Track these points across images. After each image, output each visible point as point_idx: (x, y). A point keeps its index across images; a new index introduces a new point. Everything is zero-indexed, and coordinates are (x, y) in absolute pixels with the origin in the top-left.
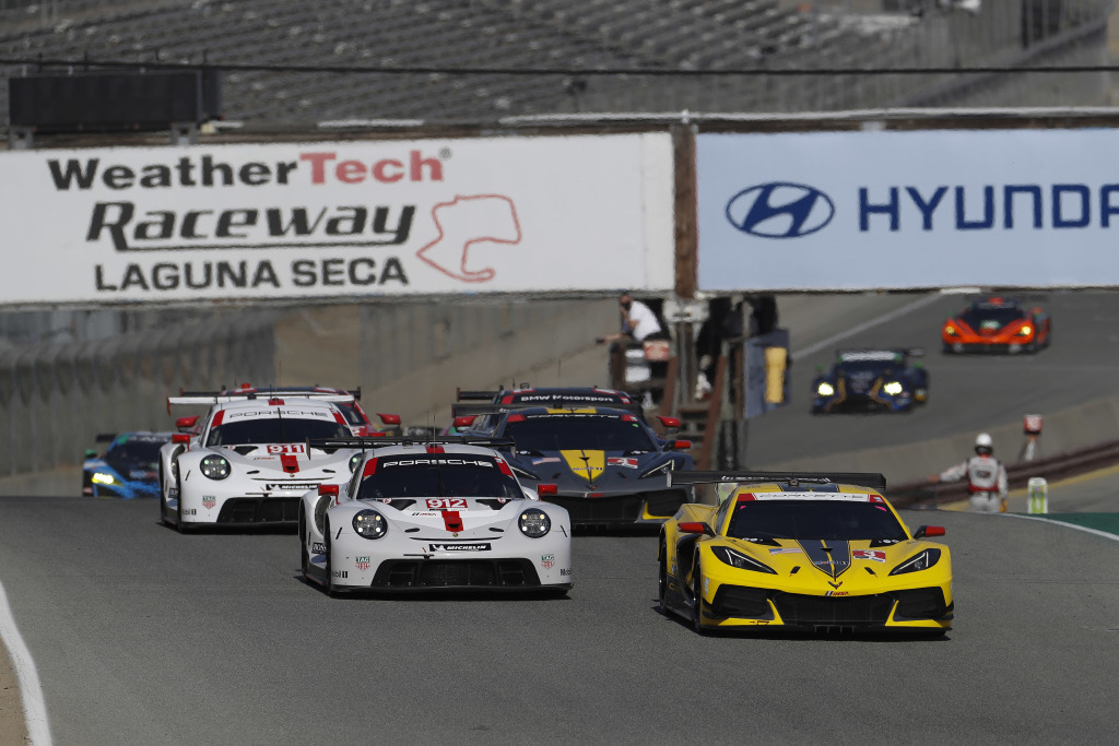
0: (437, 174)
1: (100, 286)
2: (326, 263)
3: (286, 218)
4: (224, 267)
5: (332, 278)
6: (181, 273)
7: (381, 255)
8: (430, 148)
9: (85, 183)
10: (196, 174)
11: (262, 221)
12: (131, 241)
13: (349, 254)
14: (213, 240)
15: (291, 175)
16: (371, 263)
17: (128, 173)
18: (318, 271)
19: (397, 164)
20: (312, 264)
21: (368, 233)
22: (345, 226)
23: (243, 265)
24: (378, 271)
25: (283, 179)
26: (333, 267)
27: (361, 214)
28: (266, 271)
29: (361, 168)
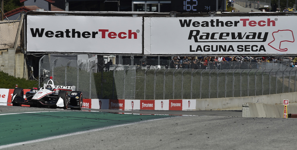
0: (274, 25)
1: (191, 51)
2: (246, 46)
3: (236, 35)
4: (221, 46)
5: (247, 50)
7: (259, 44)
8: (272, 18)
9: (188, 25)
10: (215, 24)
11: (230, 35)
12: (199, 40)
13: (251, 44)
14: (218, 40)
15: (238, 24)
16: (257, 46)
17: (199, 23)
18: (244, 48)
19: (264, 22)
20: (242, 46)
21: (256, 39)
22: (251, 37)
23: (225, 46)
24: (258, 48)
25: (236, 25)
27: (255, 34)
28: (231, 48)
29: (255, 23)
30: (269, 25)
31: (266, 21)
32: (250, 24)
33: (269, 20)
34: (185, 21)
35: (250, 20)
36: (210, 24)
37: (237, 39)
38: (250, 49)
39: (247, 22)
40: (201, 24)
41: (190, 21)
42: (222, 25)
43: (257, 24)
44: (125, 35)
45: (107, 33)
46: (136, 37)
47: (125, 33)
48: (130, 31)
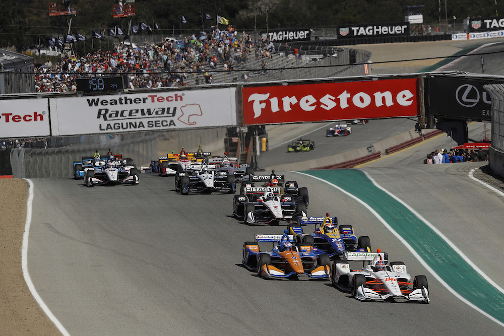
0: (181, 99)
1: (101, 129)
2: (156, 122)
3: (146, 111)
4: (131, 124)
5: (158, 125)
6: (121, 125)
7: (169, 119)
8: (179, 93)
9: (96, 104)
10: (123, 101)
11: (140, 112)
12: (108, 118)
13: (161, 119)
14: (128, 117)
15: (146, 101)
16: (166, 121)
17: (107, 102)
18: (154, 123)
19: (172, 97)
20: (152, 122)
21: (166, 114)
22: (160, 113)
23: (136, 123)
24: (168, 123)
25: (144, 102)
26: (157, 123)
27: (163, 109)
28: (141, 124)
29: (163, 98)
30: (176, 100)
31: (174, 97)
32: (158, 100)
33: (176, 95)
34: (93, 100)
35: (158, 96)
36: (118, 102)
37: (147, 115)
38: (161, 125)
39: (156, 98)
40: (109, 102)
41: (98, 100)
42: (131, 102)
43: (165, 100)
44: (30, 118)
45: (11, 117)
46: (42, 119)
47: (30, 116)
48: (35, 113)
